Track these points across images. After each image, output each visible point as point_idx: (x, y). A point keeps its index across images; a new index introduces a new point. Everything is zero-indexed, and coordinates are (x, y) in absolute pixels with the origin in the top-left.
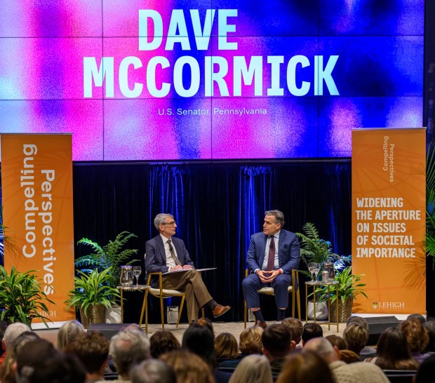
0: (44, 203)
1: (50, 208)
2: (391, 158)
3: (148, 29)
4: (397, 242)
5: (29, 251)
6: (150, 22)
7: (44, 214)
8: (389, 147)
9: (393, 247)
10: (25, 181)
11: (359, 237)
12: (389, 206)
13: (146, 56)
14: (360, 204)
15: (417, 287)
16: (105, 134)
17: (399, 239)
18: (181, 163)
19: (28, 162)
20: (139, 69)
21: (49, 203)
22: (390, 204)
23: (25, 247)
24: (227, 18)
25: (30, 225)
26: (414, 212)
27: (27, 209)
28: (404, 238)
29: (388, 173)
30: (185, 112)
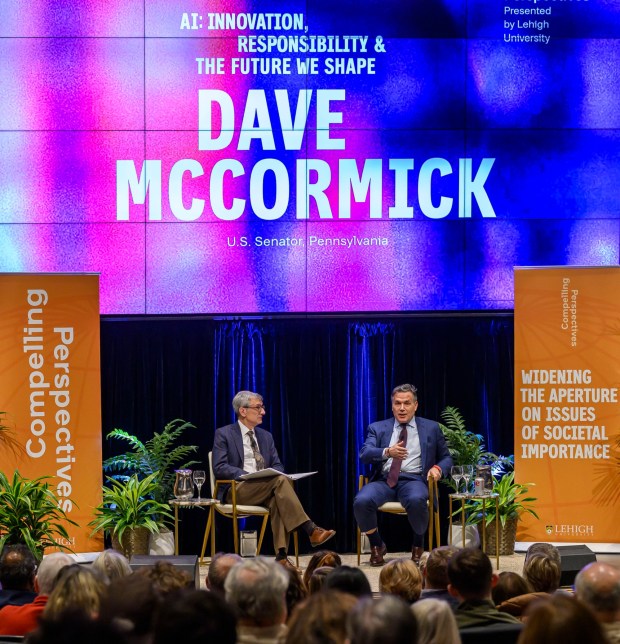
0: (57, 377)
1: (67, 385)
2: (574, 310)
3: (212, 119)
4: (582, 435)
5: (36, 448)
6: (216, 108)
7: (57, 394)
8: (570, 294)
9: (577, 442)
10: (29, 343)
11: (525, 428)
12: (569, 382)
13: (209, 159)
14: (526, 378)
15: (612, 502)
16: (148, 274)
17: (585, 430)
18: (261, 318)
19: (35, 316)
20: (199, 178)
21: (65, 377)
22: (572, 380)
23: (29, 442)
24: (331, 102)
25: (38, 409)
26: (607, 391)
27: (33, 385)
28: (592, 430)
29: (569, 333)
30: (267, 242)
